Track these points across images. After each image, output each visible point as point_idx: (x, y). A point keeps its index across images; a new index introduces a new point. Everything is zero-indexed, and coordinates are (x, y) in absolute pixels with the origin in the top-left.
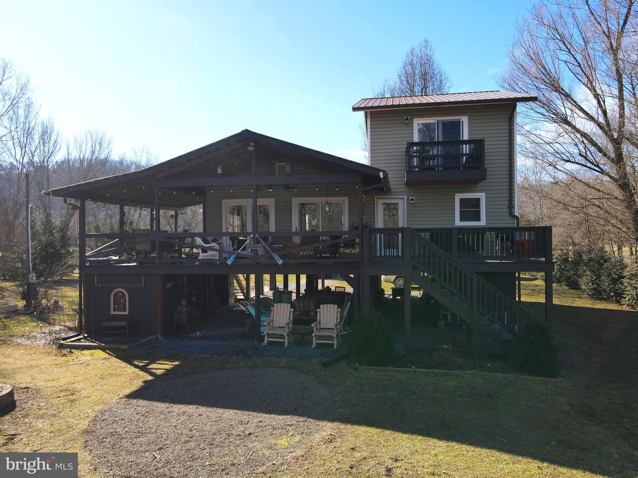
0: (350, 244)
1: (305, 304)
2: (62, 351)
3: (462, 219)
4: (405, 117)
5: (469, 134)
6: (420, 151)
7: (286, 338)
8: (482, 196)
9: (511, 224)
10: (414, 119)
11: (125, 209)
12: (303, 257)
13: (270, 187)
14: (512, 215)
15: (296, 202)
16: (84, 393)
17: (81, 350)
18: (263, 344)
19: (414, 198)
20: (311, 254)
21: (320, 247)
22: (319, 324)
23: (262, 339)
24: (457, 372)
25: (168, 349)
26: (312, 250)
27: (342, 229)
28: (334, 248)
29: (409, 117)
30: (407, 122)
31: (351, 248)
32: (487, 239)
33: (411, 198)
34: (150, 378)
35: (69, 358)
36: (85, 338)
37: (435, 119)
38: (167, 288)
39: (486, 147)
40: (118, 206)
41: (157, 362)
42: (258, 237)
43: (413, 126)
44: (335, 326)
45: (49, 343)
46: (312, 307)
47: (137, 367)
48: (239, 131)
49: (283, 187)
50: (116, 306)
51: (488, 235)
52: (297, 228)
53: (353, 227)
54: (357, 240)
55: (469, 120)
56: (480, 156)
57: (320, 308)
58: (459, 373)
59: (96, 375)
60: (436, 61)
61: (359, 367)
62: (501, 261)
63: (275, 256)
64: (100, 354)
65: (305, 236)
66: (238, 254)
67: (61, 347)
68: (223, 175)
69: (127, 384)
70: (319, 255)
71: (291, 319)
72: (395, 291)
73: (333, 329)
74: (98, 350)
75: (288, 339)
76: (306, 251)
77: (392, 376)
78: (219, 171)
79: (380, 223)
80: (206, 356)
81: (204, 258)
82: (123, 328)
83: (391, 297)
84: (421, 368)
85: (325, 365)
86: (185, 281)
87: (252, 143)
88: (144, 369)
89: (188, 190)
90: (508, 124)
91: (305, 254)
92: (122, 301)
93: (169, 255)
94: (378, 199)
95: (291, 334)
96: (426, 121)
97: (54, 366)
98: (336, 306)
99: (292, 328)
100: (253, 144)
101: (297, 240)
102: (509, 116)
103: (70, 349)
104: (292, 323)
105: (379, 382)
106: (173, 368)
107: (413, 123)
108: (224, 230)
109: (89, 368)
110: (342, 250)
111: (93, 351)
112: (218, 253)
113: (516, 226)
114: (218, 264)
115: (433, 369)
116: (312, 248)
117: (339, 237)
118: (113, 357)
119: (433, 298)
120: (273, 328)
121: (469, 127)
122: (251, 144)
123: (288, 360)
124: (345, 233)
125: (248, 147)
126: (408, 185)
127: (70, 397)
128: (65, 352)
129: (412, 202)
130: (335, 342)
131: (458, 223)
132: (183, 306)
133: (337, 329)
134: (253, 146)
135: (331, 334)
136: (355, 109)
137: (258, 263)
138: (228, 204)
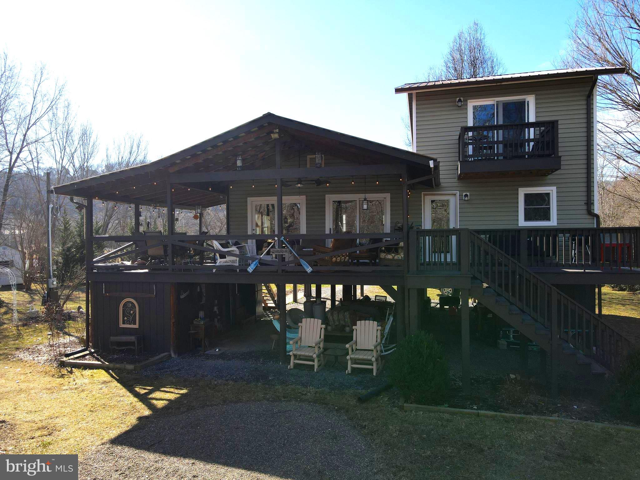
0: (392, 248)
1: (340, 318)
2: (62, 370)
3: (527, 218)
4: (458, 99)
5: (536, 117)
6: (476, 137)
7: (316, 361)
8: (552, 190)
9: (588, 223)
10: (469, 101)
11: (141, 209)
12: (336, 264)
13: (300, 181)
14: (590, 213)
15: (330, 199)
16: (64, 434)
17: (83, 369)
18: (289, 366)
19: (468, 194)
20: (346, 260)
21: (358, 252)
22: (355, 344)
23: (287, 359)
24: (535, 417)
25: (179, 370)
26: (347, 256)
27: (383, 230)
28: (373, 254)
29: (462, 99)
30: (460, 104)
31: (393, 253)
32: (560, 243)
33: (464, 194)
34: (147, 412)
35: (65, 381)
36: (91, 354)
37: (494, 100)
38: (181, 298)
39: (560, 131)
40: (133, 206)
41: (162, 389)
42: (283, 240)
43: (466, 109)
44: (375, 348)
45: (50, 360)
46: (348, 320)
47: (136, 395)
48: (261, 115)
49: (314, 182)
50: (126, 318)
51: (561, 238)
52: (330, 229)
53: (397, 228)
54: (402, 244)
55: (536, 99)
56: (553, 141)
57: (356, 326)
58: (538, 419)
59: (87, 405)
60: (487, 45)
61: (405, 405)
62: (584, 271)
63: (303, 262)
64: (102, 375)
65: (339, 239)
66: (261, 259)
67: (63, 365)
68: (243, 168)
69: (116, 422)
70: (356, 261)
71: (322, 337)
72: (443, 300)
73: (373, 350)
74: (101, 370)
75: (319, 361)
76: (339, 256)
77: (448, 420)
78: (239, 163)
79: (427, 225)
80: (220, 381)
81: (222, 264)
82: (132, 343)
83: (438, 306)
84: (486, 410)
85: (362, 400)
86: (204, 290)
87: (276, 129)
88: (144, 399)
89: (204, 186)
90: (585, 102)
91: (339, 261)
92: (132, 312)
93: (183, 261)
94: (425, 195)
95: (322, 355)
96: (482, 102)
97: (44, 391)
98: (376, 323)
99: (323, 348)
100: (277, 131)
101: (330, 243)
102: (587, 93)
103: (71, 368)
104: (323, 341)
105: (432, 430)
106: (178, 398)
107: (467, 105)
108: (249, 233)
109: (83, 395)
110: (383, 255)
111: (95, 371)
112: (238, 259)
113: (595, 227)
114: (238, 271)
115: (502, 412)
116: (348, 254)
117: (380, 240)
118: (114, 380)
119: (491, 312)
120: (300, 348)
121: (536, 108)
122: (275, 131)
123: (317, 390)
124: (387, 235)
125: (271, 135)
126: (461, 179)
127: (45, 439)
128: (64, 371)
129: (466, 199)
130: (374, 367)
131: (522, 223)
132: (201, 319)
133: (377, 351)
134: (277, 133)
135: (369, 358)
136: (398, 91)
137: (283, 271)
138: (253, 202)
